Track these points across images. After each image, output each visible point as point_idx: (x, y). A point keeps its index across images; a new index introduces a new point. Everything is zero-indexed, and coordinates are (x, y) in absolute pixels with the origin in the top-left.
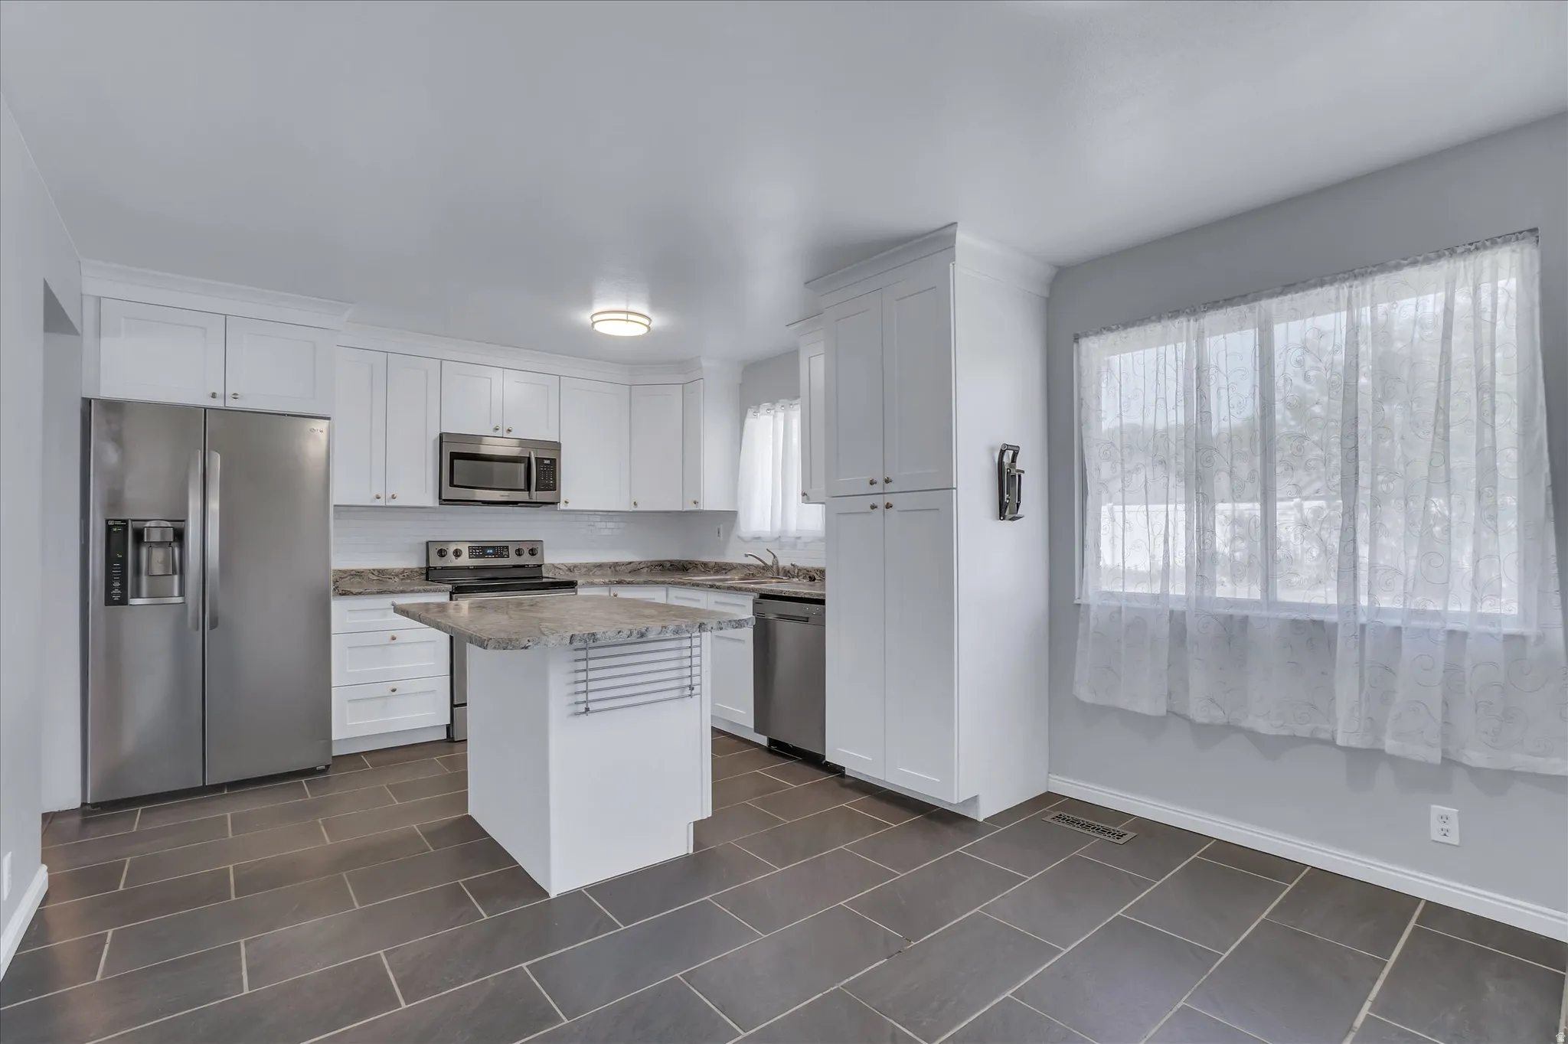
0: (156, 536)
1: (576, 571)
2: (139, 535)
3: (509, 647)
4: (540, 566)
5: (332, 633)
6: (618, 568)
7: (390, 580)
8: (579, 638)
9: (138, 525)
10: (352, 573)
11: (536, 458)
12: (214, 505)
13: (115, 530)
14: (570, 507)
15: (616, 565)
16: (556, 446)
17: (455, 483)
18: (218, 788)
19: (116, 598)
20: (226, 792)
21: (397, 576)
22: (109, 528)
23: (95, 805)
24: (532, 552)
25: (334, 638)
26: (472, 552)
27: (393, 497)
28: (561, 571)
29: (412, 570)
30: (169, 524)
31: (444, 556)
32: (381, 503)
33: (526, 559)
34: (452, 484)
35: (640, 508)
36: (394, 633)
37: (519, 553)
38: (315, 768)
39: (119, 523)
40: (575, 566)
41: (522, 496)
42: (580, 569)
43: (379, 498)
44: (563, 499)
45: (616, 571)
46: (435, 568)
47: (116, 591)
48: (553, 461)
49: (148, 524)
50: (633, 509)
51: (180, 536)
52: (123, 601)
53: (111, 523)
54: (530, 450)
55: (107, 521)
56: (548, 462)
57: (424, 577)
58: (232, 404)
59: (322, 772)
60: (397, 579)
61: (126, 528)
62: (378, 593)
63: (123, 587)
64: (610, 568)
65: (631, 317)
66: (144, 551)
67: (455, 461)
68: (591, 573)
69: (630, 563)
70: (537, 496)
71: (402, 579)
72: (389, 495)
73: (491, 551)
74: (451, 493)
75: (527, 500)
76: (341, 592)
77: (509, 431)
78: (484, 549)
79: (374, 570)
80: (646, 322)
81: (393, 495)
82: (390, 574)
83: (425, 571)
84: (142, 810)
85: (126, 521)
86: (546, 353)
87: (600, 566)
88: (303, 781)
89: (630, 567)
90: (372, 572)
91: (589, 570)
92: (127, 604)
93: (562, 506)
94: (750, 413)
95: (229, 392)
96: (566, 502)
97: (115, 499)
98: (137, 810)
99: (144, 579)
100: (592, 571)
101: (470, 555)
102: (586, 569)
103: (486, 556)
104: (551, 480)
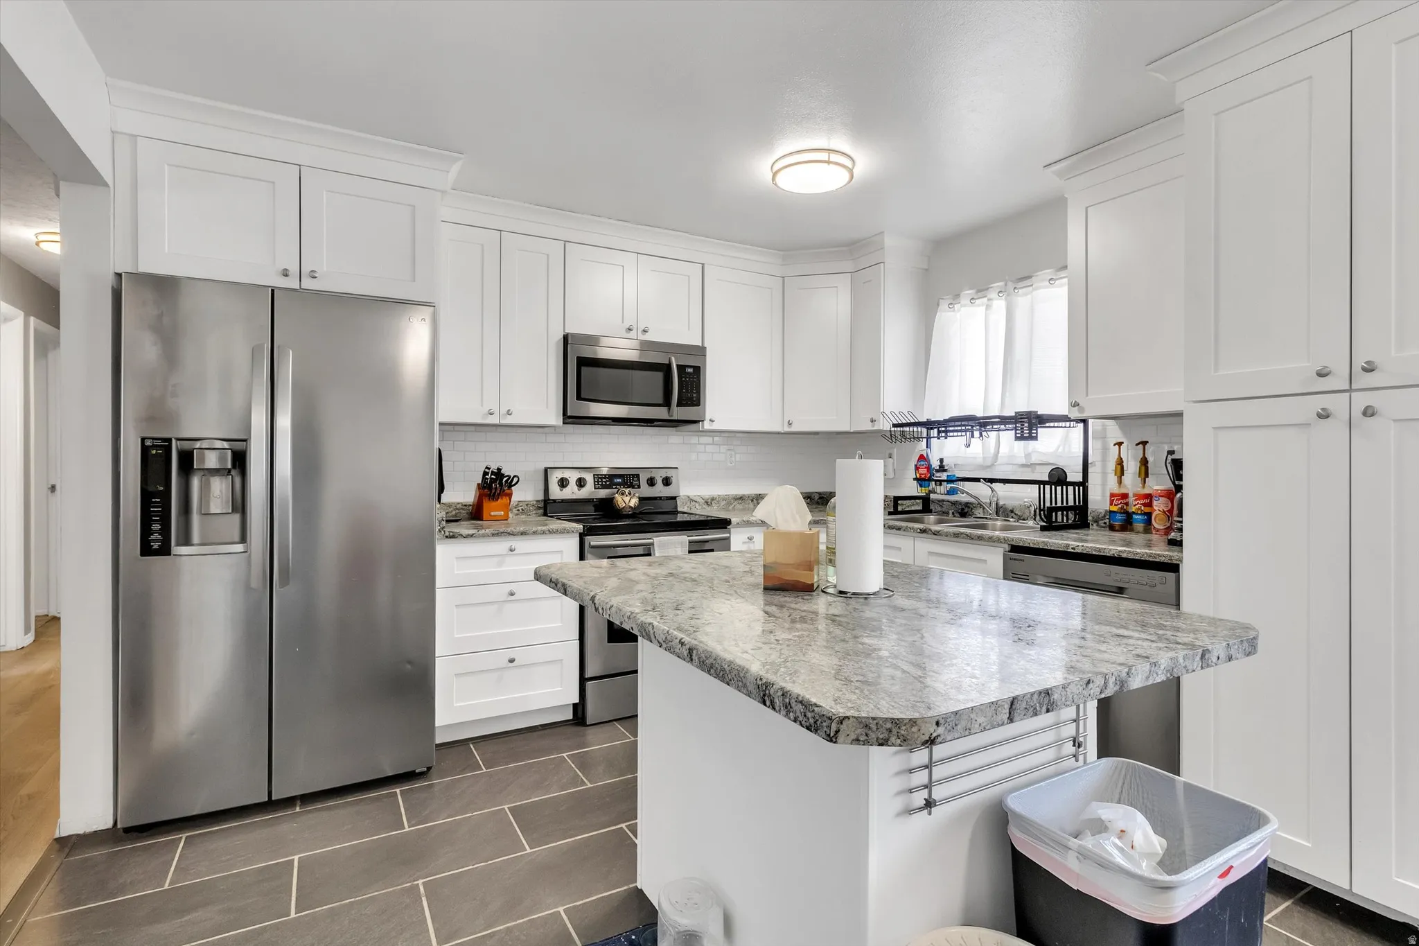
0: (212, 461)
1: (713, 505)
2: (187, 459)
3: (893, 739)
4: (674, 498)
5: (437, 587)
8: (1024, 705)
9: (186, 445)
11: (677, 365)
12: (284, 422)
13: (154, 452)
14: (715, 426)
16: (700, 351)
17: (582, 396)
18: (289, 802)
19: (156, 546)
20: (298, 809)
22: (145, 450)
23: (127, 830)
24: (667, 482)
25: (440, 595)
26: (598, 482)
27: (509, 413)
28: (697, 505)
29: (527, 504)
30: (226, 445)
31: (566, 487)
32: (493, 420)
33: (659, 490)
34: (579, 397)
35: (794, 429)
36: (513, 587)
37: (651, 482)
38: (415, 771)
39: (159, 443)
40: (713, 499)
41: (661, 412)
42: (718, 502)
43: (491, 414)
44: (708, 417)
46: (554, 501)
47: (156, 536)
48: (697, 370)
49: (198, 445)
50: (787, 429)
51: (240, 460)
52: (165, 550)
53: (148, 443)
54: (670, 355)
55: (143, 440)
56: (690, 370)
57: (541, 511)
58: (308, 284)
59: (421, 775)
61: (168, 449)
62: (493, 535)
63: (166, 531)
65: (834, 157)
66: (196, 482)
67: (583, 368)
68: (731, 508)
70: (679, 413)
71: (517, 515)
72: (504, 411)
73: (620, 480)
74: (576, 408)
75: (667, 417)
76: (447, 534)
77: (645, 331)
78: (611, 477)
80: (848, 163)
81: (509, 410)
83: (542, 505)
84: (187, 837)
85: (169, 440)
86: (687, 234)
87: (741, 498)
88: (398, 791)
91: (729, 504)
92: (169, 554)
93: (707, 425)
94: (944, 305)
95: (305, 270)
96: (712, 421)
97: (157, 410)
98: (181, 838)
99: (196, 519)
100: (731, 504)
101: (595, 485)
102: (724, 502)
103: (614, 487)
104: (695, 393)
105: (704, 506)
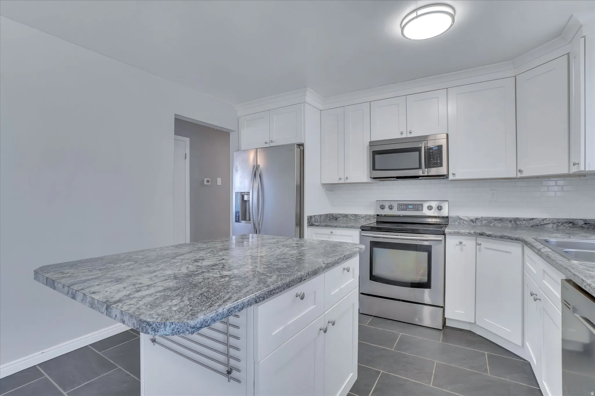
1: (477, 222)
4: (447, 217)
6: (518, 223)
7: (360, 220)
9: (243, 194)
10: (343, 215)
11: (426, 147)
14: (457, 177)
15: (516, 220)
16: (444, 136)
17: (376, 168)
21: (363, 218)
24: (440, 208)
26: (400, 207)
27: (347, 178)
29: (370, 216)
31: (384, 209)
32: (342, 181)
33: (435, 213)
34: (374, 169)
35: (525, 174)
40: (477, 219)
41: (419, 173)
42: (481, 221)
43: (341, 179)
44: (451, 172)
45: (516, 224)
46: (380, 215)
48: (440, 147)
50: (519, 175)
54: (422, 142)
55: (235, 193)
56: (436, 148)
57: (376, 219)
60: (363, 220)
62: (325, 226)
64: (510, 222)
67: (375, 156)
68: (492, 225)
69: (533, 219)
70: (428, 171)
72: (345, 177)
73: (412, 207)
74: (376, 174)
75: (423, 174)
76: (310, 224)
77: (410, 132)
78: (407, 205)
79: (353, 215)
82: (360, 217)
83: (376, 216)
87: (501, 220)
89: (532, 223)
90: (352, 215)
93: (452, 177)
96: (454, 174)
100: (492, 223)
101: (398, 208)
102: (486, 221)
103: (408, 210)
104: (439, 160)
105: (470, 223)
